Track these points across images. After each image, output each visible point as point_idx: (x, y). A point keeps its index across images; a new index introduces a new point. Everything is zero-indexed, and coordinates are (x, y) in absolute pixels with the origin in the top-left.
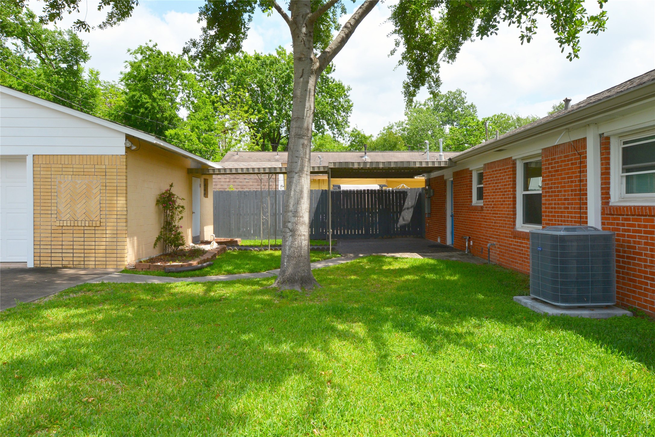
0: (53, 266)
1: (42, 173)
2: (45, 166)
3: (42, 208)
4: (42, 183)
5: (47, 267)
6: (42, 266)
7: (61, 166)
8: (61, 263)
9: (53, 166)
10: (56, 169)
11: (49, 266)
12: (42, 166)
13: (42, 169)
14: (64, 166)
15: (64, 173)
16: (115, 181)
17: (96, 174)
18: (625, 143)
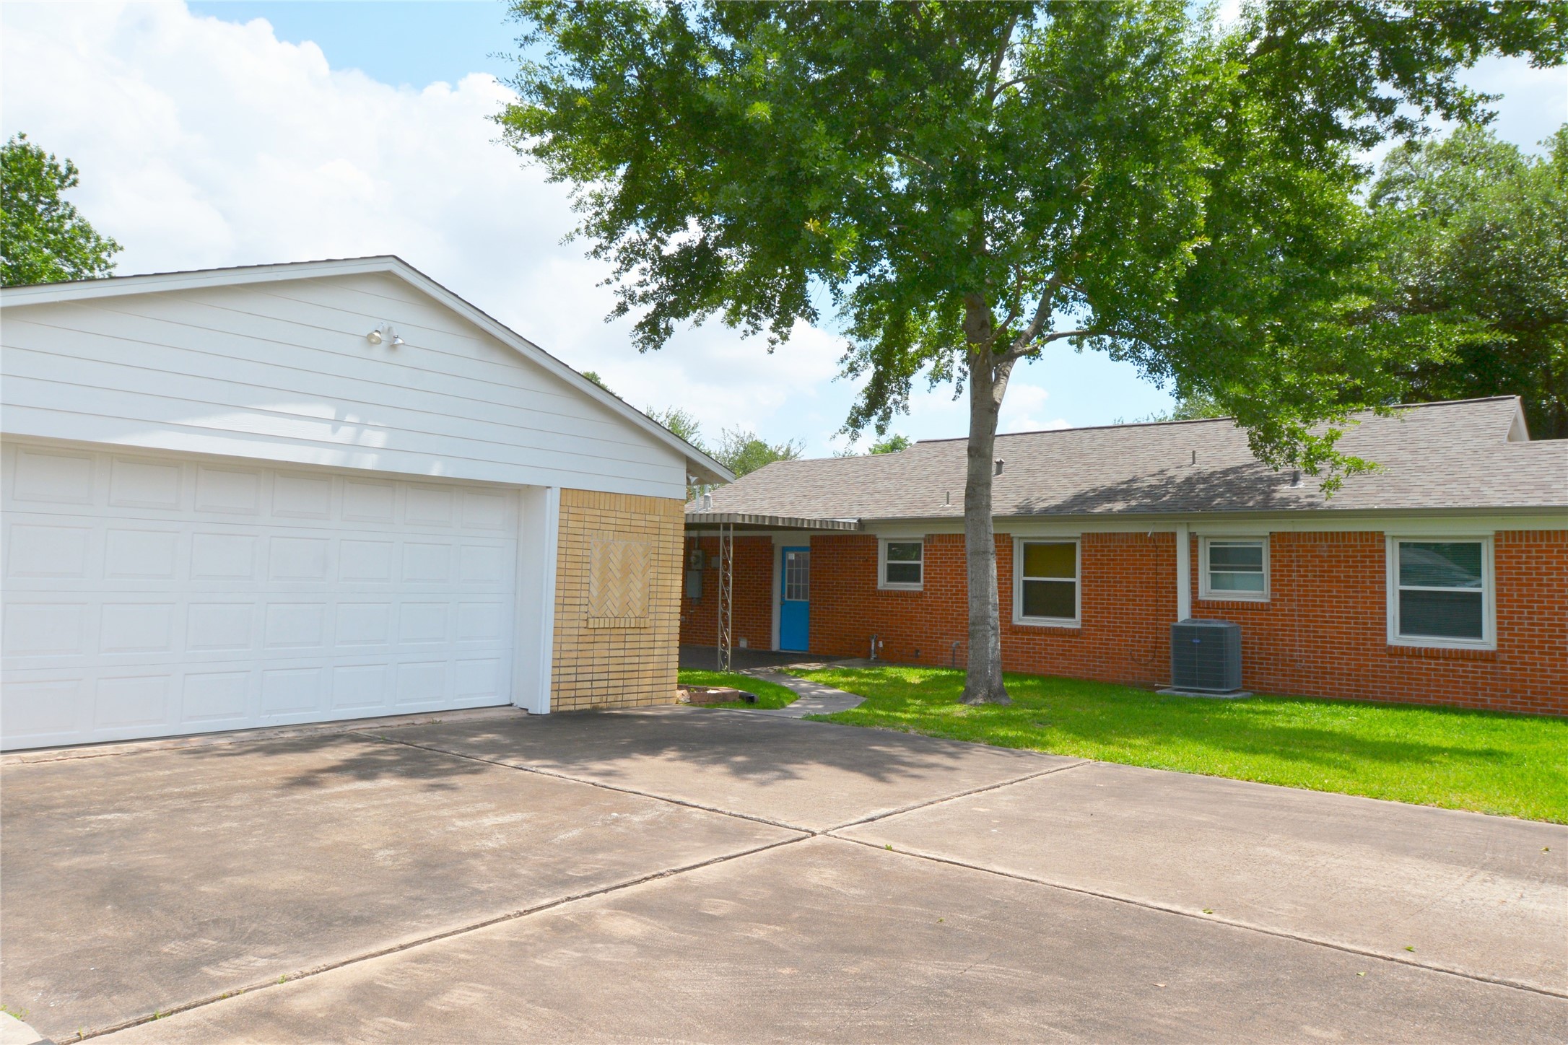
0: (578, 708)
1: (571, 524)
2: (575, 510)
3: (567, 593)
4: (569, 545)
5: (569, 711)
6: (561, 709)
7: (598, 512)
8: (588, 700)
9: (588, 511)
10: (592, 519)
11: (572, 708)
12: (572, 510)
13: (571, 517)
14: (604, 513)
15: (603, 527)
16: (670, 545)
17: (647, 530)
18: (1212, 544)
